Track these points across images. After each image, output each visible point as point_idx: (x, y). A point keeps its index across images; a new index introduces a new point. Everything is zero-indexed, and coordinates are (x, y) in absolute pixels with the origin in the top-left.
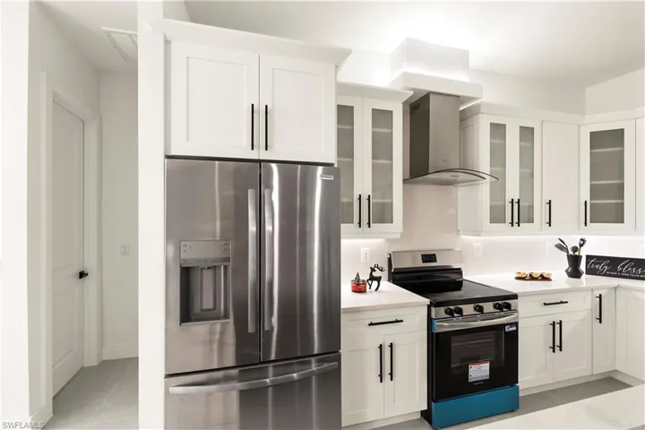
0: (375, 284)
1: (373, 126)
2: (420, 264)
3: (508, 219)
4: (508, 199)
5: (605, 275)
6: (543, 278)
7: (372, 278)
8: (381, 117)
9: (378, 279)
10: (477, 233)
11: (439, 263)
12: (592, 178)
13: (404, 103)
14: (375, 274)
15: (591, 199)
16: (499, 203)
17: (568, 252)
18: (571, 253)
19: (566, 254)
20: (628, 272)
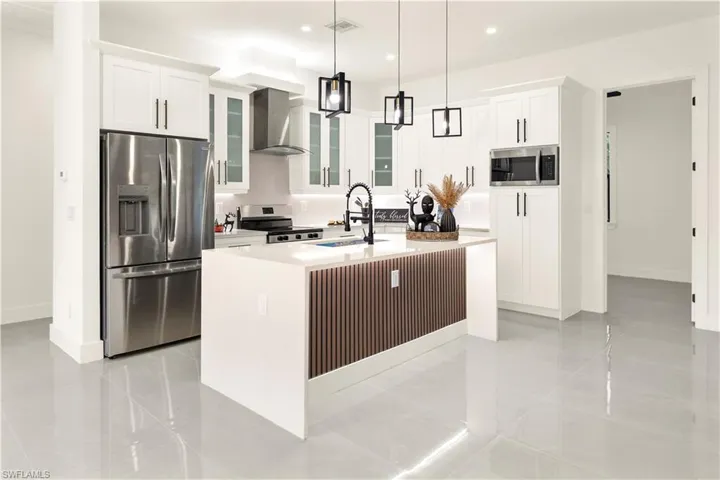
0: (230, 226)
1: (229, 110)
2: (261, 214)
3: (322, 182)
4: (322, 168)
5: (385, 222)
7: (227, 223)
8: (234, 104)
9: (232, 223)
10: (301, 192)
11: (275, 214)
13: (251, 95)
14: (229, 220)
15: (376, 169)
16: (315, 170)
18: (364, 207)
19: (361, 207)
20: (395, 219)
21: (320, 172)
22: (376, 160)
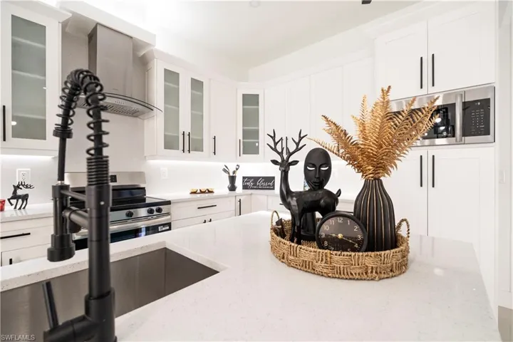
0: (20, 202)
3: (181, 147)
4: (180, 132)
5: (252, 189)
6: (210, 192)
7: (15, 196)
10: (156, 158)
12: (244, 125)
14: (18, 193)
15: (243, 139)
17: (229, 173)
18: (231, 174)
19: (228, 175)
20: (262, 186)
21: (178, 137)
22: (244, 131)
